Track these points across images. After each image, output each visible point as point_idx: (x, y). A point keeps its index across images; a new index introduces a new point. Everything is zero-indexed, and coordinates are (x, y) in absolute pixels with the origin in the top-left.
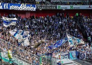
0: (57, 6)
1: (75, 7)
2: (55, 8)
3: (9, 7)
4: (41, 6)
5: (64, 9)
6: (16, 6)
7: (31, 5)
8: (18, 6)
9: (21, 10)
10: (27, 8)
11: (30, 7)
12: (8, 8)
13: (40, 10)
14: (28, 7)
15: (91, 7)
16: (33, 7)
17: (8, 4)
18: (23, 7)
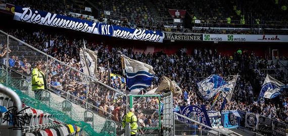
0: (204, 35)
1: (237, 37)
2: (199, 38)
3: (111, 32)
4: (174, 35)
5: (216, 42)
6: (126, 32)
7: (155, 32)
8: (129, 32)
9: (135, 39)
10: (146, 37)
11: (153, 35)
12: (109, 34)
13: (172, 41)
14: (149, 34)
15: (266, 39)
16: (158, 36)
17: (109, 26)
18: (139, 34)
